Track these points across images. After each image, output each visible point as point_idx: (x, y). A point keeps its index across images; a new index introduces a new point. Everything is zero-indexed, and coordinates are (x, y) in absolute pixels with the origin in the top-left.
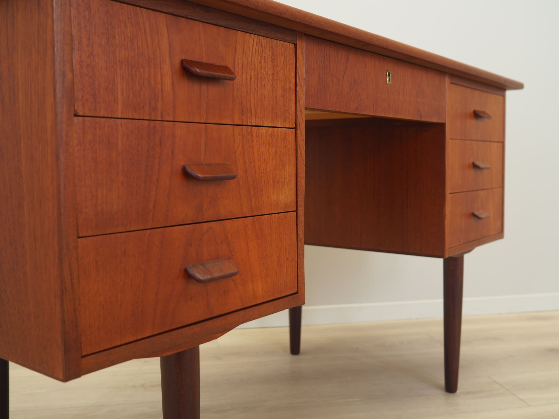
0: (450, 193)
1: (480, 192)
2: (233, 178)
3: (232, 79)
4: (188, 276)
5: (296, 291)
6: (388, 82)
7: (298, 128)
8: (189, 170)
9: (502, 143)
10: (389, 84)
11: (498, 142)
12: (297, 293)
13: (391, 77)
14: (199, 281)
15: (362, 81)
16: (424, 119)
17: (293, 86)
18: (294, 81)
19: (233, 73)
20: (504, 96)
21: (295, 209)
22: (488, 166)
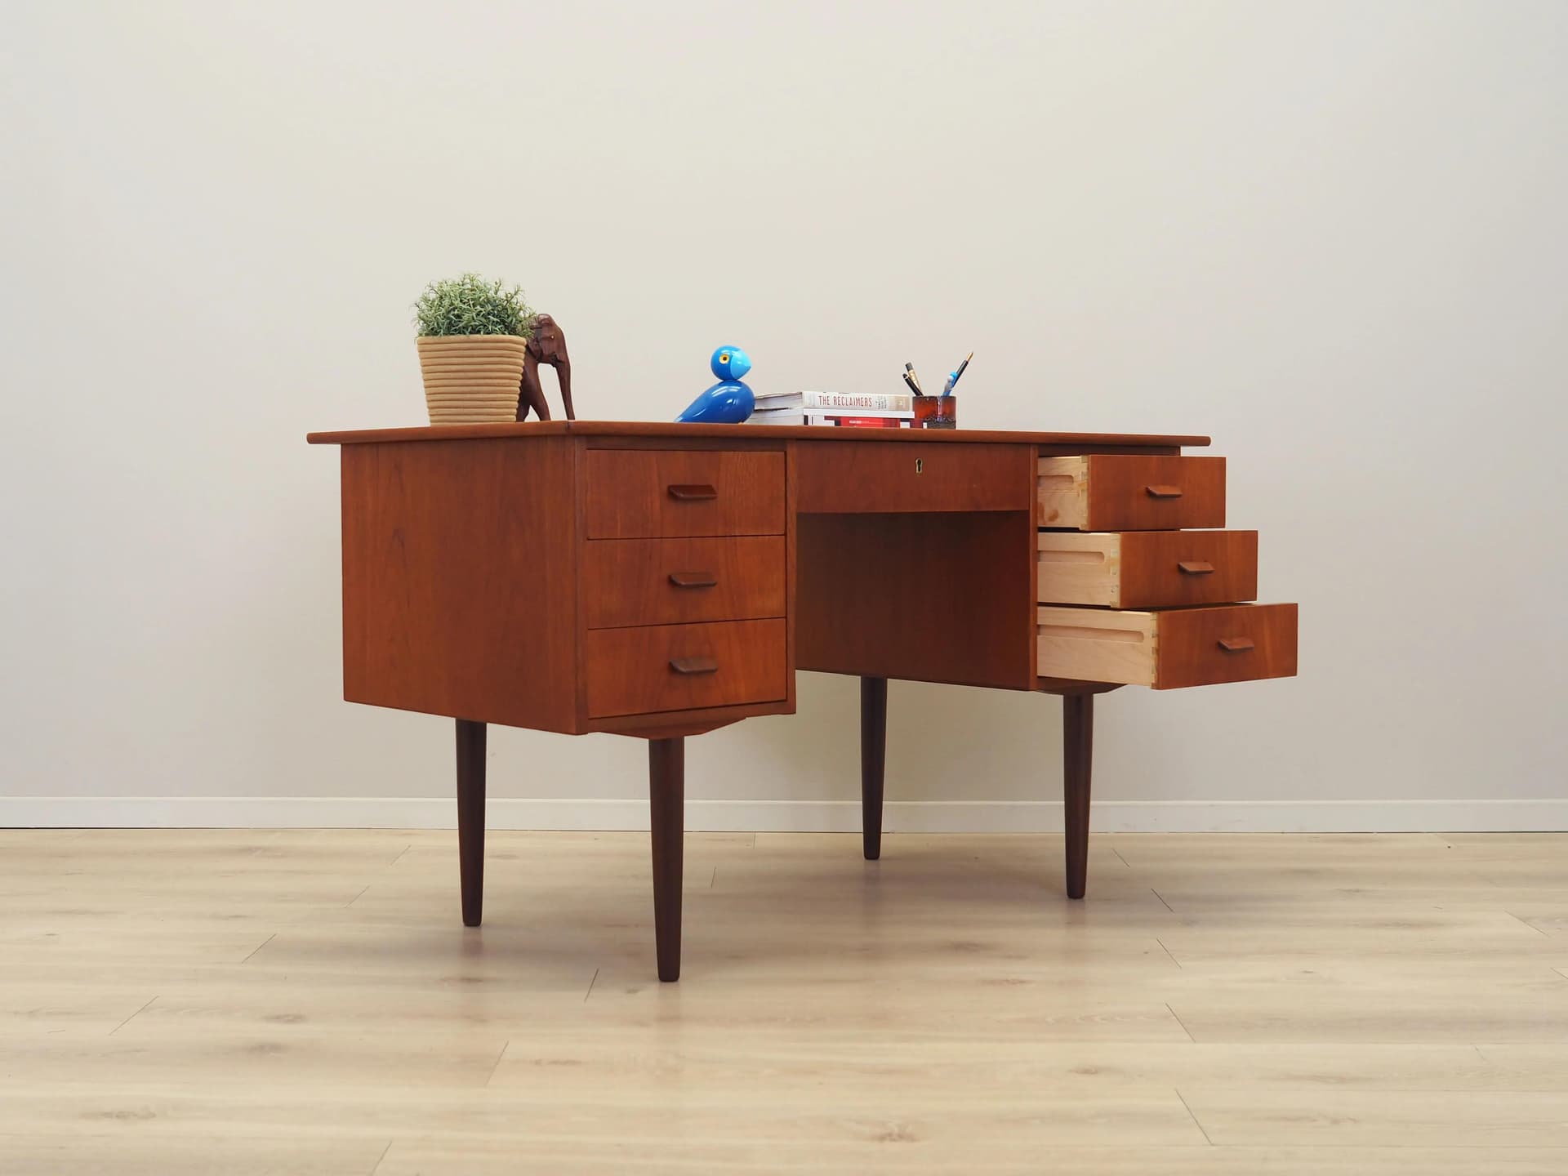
2: (714, 585)
3: (715, 498)
4: (672, 669)
5: (785, 698)
6: (918, 472)
7: (788, 535)
8: (674, 579)
12: (786, 701)
13: (922, 466)
14: (682, 673)
17: (783, 494)
18: (784, 489)
19: (715, 493)
21: (784, 615)
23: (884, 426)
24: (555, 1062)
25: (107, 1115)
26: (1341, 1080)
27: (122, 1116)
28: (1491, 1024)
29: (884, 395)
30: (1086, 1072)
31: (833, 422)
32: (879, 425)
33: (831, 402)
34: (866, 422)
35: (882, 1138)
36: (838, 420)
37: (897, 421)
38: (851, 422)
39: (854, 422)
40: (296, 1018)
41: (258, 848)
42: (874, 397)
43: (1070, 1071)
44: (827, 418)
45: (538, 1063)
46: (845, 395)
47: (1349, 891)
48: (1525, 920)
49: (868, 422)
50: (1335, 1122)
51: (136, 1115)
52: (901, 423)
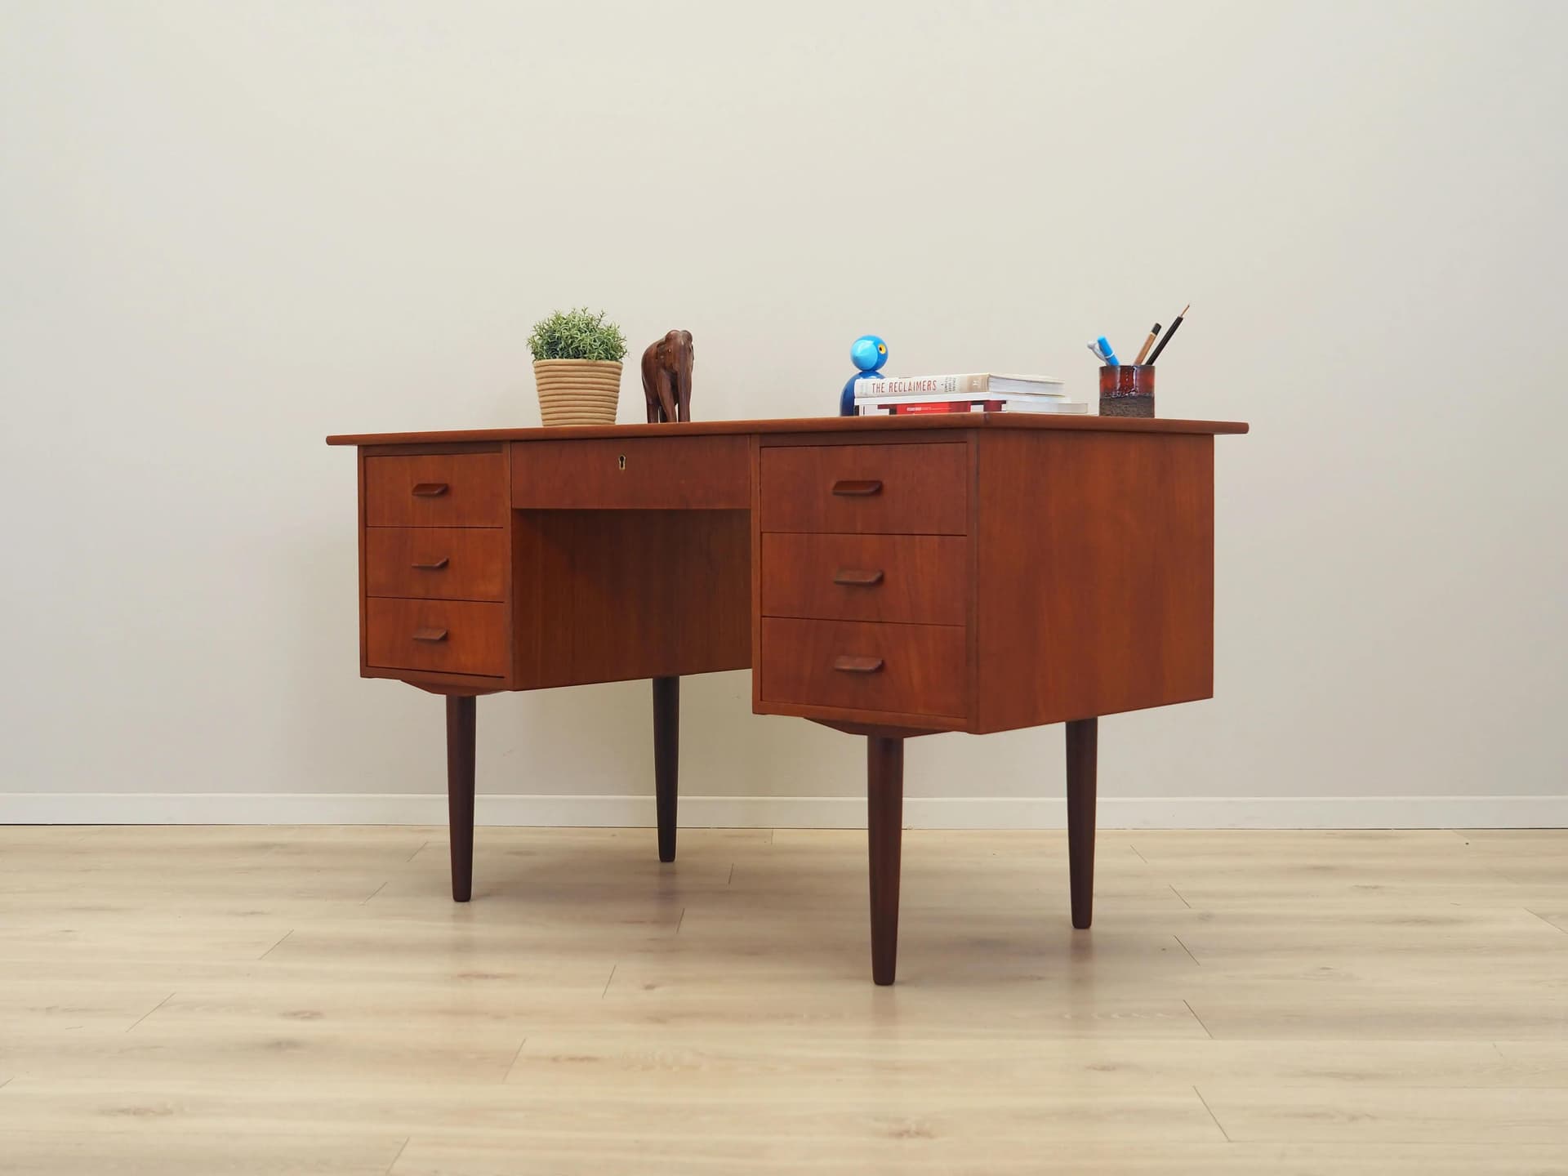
23: (950, 411)
24: (572, 1059)
25: (124, 1111)
26: (1360, 1076)
27: (138, 1112)
28: (1506, 1021)
29: (952, 376)
30: (1104, 1069)
31: (888, 410)
32: (945, 411)
33: (886, 388)
34: (926, 409)
35: (900, 1135)
36: (893, 409)
37: (966, 405)
38: (908, 409)
39: (912, 409)
40: (313, 1015)
41: (275, 845)
42: (940, 379)
43: (1089, 1068)
44: (881, 407)
45: (555, 1059)
46: (903, 380)
47: (1366, 887)
48: (1543, 916)
49: (930, 409)
50: (1353, 1118)
51: (153, 1112)
52: (972, 407)
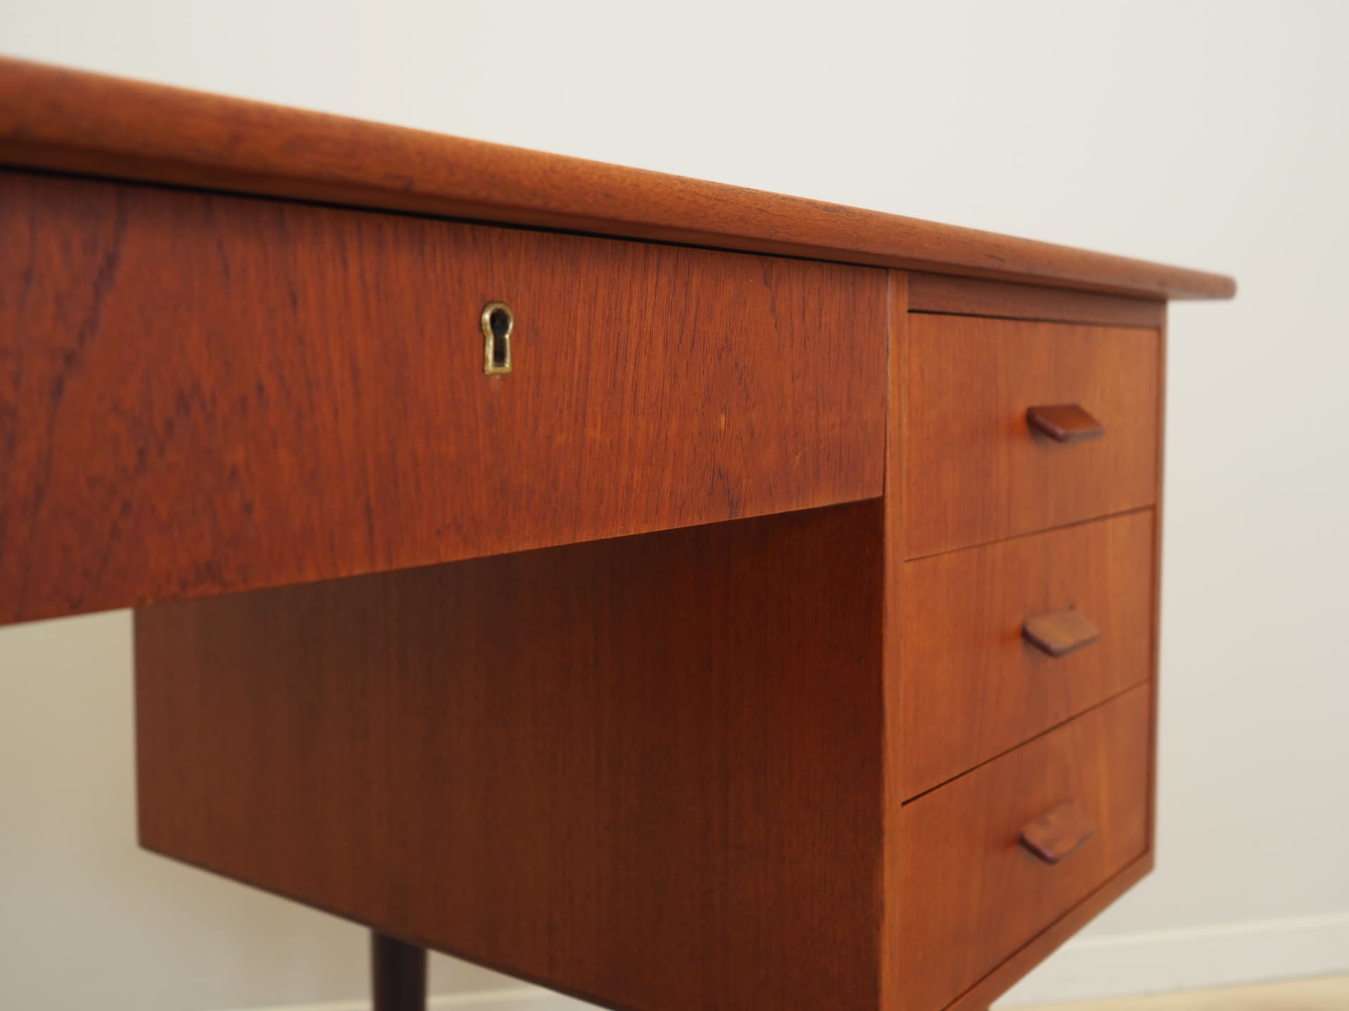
0: (904, 804)
1: (1053, 737)
6: (490, 366)
9: (1154, 510)
10: (504, 377)
11: (1133, 511)
13: (510, 337)
15: (261, 389)
16: (751, 511)
20: (1159, 330)
22: (1091, 630)
